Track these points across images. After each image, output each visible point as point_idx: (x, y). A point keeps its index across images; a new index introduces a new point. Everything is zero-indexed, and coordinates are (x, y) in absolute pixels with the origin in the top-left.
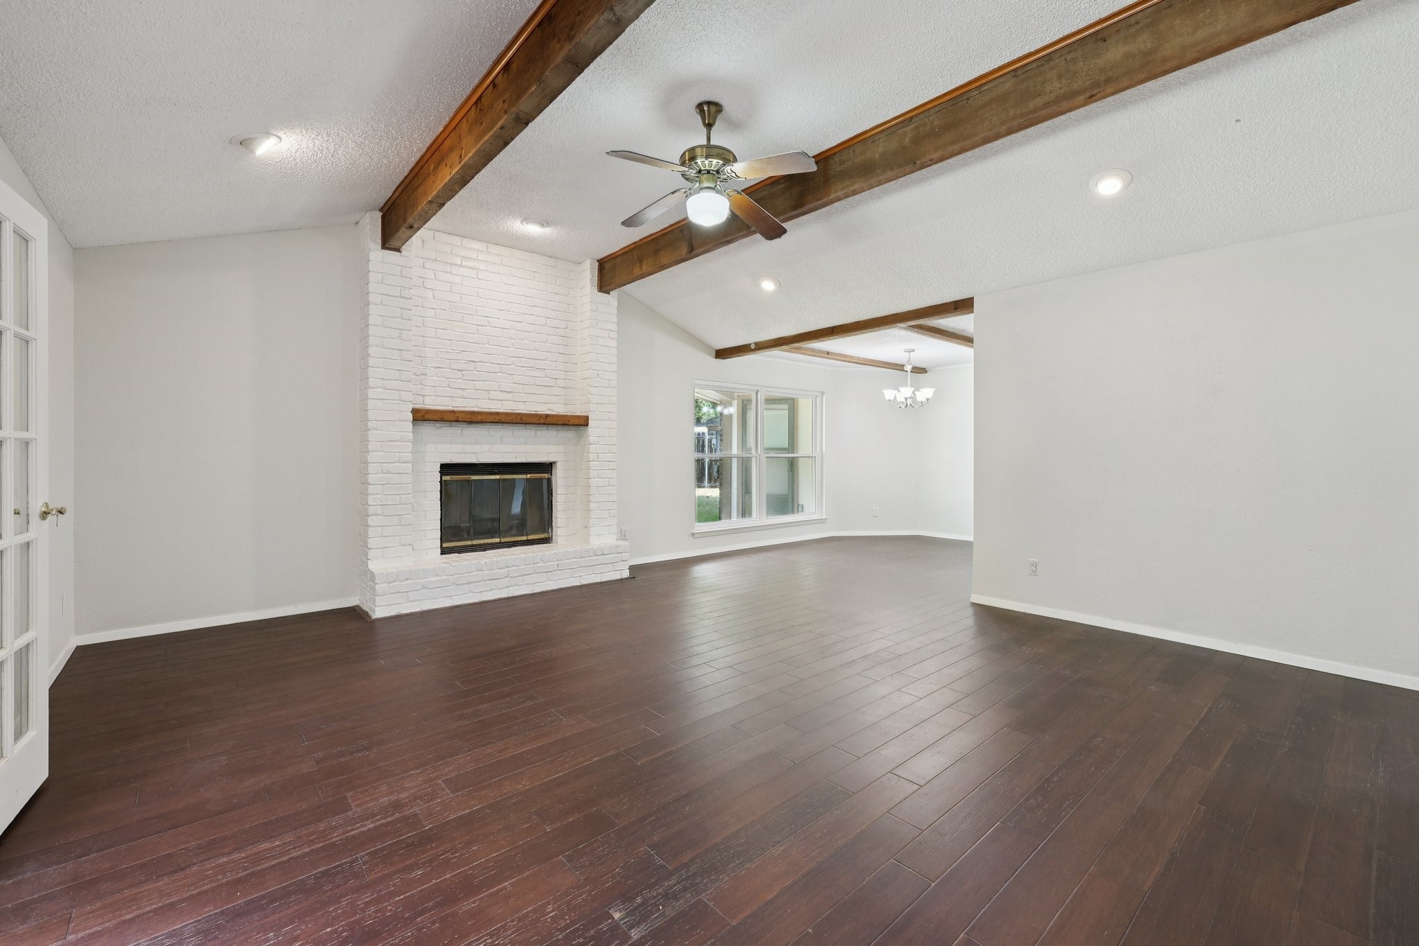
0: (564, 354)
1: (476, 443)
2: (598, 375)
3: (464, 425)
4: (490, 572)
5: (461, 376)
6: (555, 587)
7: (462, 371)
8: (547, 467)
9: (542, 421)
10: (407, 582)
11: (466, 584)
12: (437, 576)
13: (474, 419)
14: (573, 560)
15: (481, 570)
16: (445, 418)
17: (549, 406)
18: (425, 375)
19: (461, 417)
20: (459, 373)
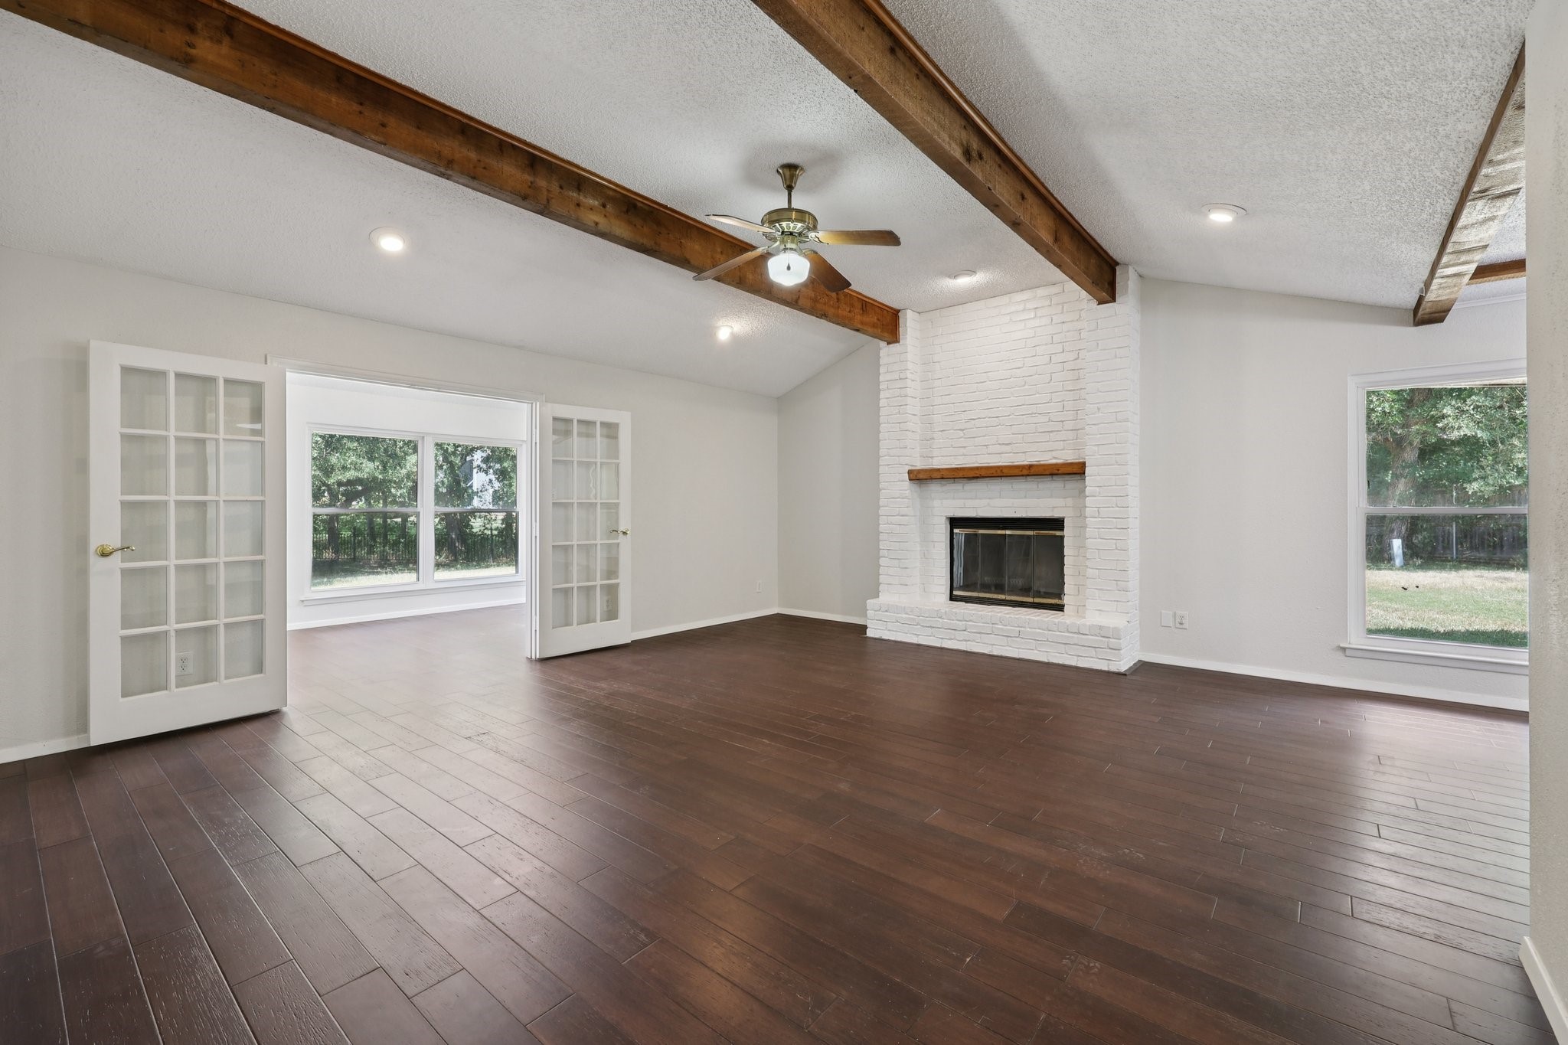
0: (1074, 390)
1: (976, 498)
2: (1099, 409)
3: (965, 481)
4: (949, 621)
5: (962, 435)
6: (1016, 656)
7: (964, 430)
8: (1058, 523)
9: (1025, 472)
10: (886, 613)
11: (928, 627)
12: (907, 614)
13: (956, 475)
14: (1038, 630)
15: (940, 618)
16: (933, 476)
17: (1054, 454)
18: (933, 439)
19: (946, 474)
20: (961, 432)
